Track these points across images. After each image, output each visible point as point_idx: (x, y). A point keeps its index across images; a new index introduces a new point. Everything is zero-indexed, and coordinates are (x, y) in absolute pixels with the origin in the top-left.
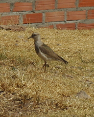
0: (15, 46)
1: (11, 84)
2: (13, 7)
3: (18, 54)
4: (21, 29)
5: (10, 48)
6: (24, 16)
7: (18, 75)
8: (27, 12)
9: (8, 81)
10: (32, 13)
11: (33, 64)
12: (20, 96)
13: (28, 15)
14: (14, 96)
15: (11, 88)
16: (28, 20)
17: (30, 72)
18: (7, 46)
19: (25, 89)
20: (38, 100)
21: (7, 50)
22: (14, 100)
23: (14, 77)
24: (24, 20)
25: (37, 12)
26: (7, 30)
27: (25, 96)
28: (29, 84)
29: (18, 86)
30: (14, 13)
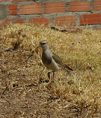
0: (72, 49)
1: (66, 91)
2: (69, 7)
3: (75, 57)
4: (78, 31)
5: (65, 51)
6: (80, 17)
7: (75, 80)
8: (84, 13)
9: (63, 88)
10: (89, 13)
11: (90, 68)
12: (77, 103)
13: (85, 16)
14: (69, 103)
15: (66, 95)
16: (85, 21)
17: (88, 77)
18: (62, 48)
19: (82, 96)
20: (96, 108)
21: (62, 53)
22: (70, 108)
23: (70, 83)
24: (81, 21)
25: (95, 12)
26: (62, 31)
27: (82, 104)
28: (86, 91)
29: (74, 93)
30: (70, 14)
